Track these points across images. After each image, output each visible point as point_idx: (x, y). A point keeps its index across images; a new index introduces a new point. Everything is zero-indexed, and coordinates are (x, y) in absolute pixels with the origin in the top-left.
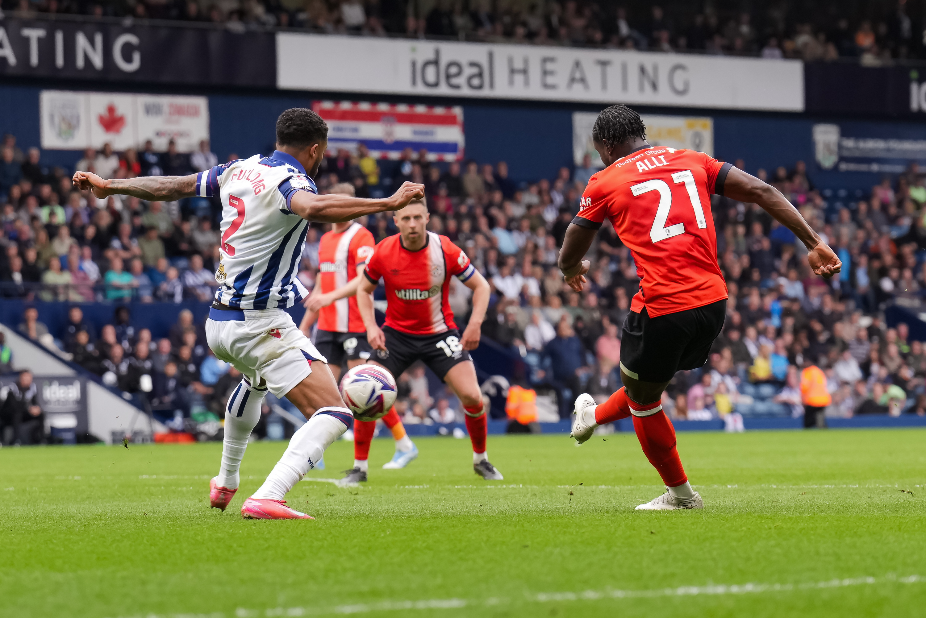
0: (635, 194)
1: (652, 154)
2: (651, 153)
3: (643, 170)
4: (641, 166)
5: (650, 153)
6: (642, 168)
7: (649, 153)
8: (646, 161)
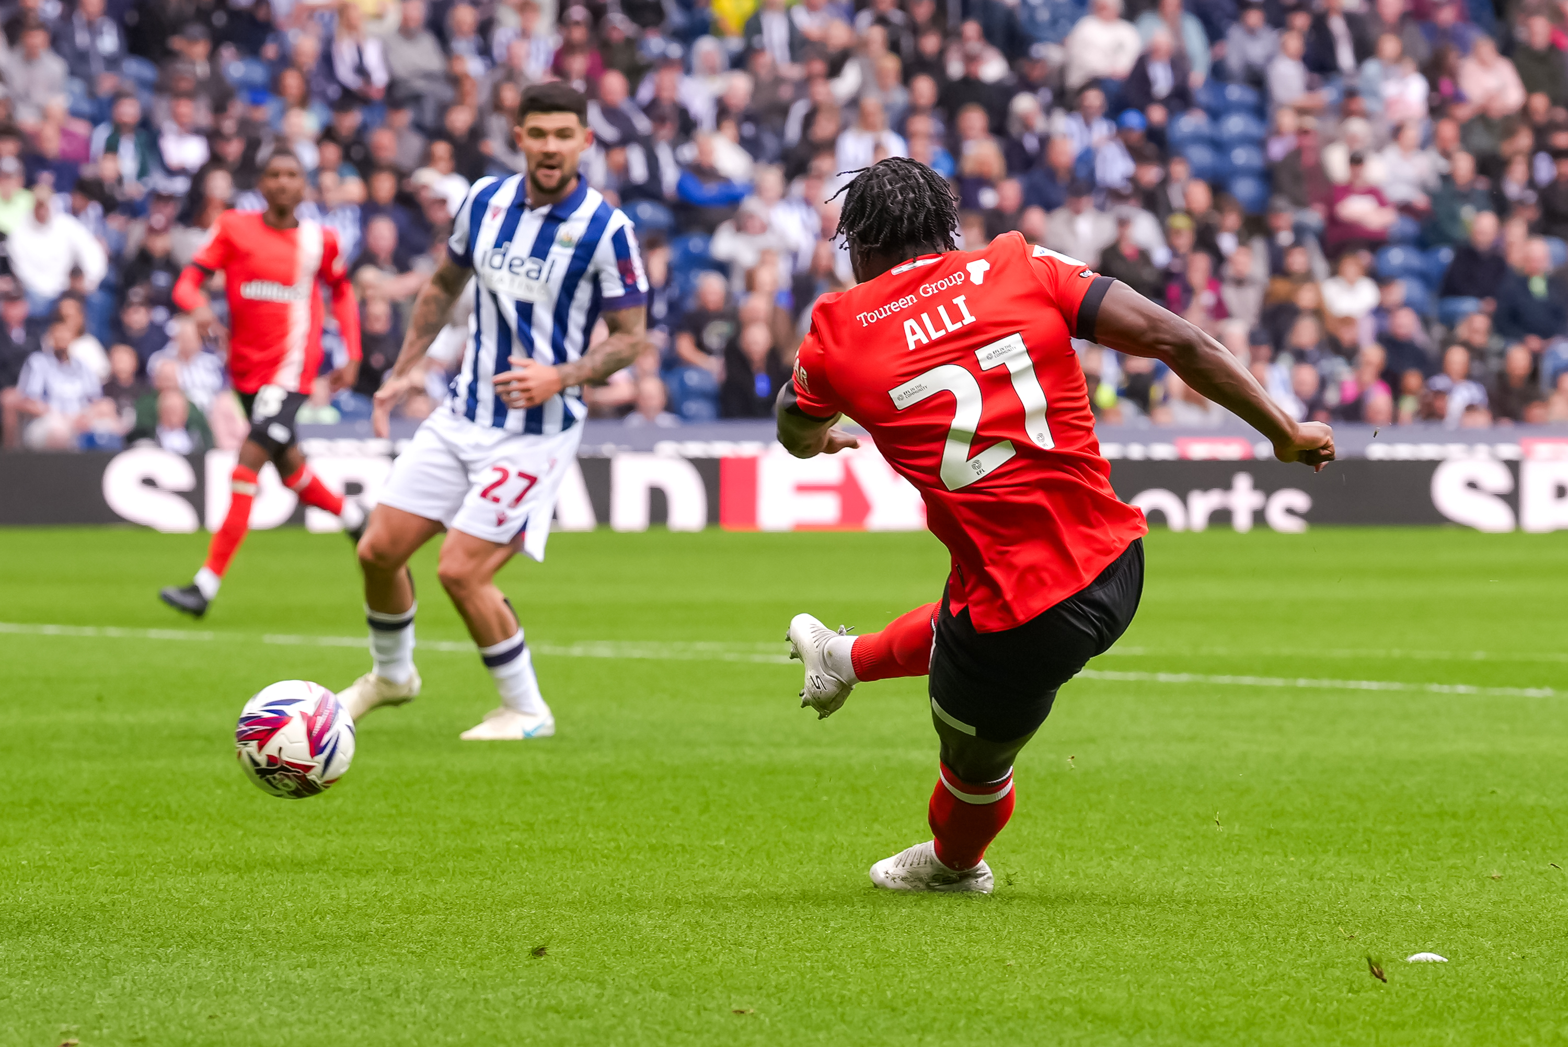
0: (901, 405)
1: (936, 291)
2: (933, 290)
3: (918, 342)
4: (914, 333)
5: (930, 290)
6: (916, 337)
7: (929, 292)
8: (925, 317)
